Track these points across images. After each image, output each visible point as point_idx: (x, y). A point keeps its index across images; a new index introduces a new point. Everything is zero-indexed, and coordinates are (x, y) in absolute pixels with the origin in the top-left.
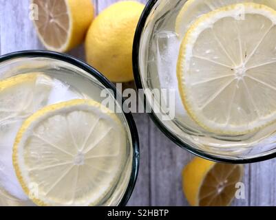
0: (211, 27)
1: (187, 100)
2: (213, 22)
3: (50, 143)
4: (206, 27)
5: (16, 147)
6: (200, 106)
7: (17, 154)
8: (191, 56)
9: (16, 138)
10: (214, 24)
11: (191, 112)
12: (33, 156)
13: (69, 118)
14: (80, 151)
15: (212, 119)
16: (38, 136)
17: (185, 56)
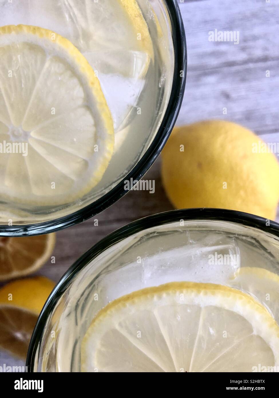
0: (255, 333)
1: (128, 304)
2: (262, 335)
3: (38, 84)
4: (254, 324)
5: (25, 29)
6: (120, 324)
7: (13, 33)
8: (202, 305)
9: (39, 28)
10: (259, 337)
11: (108, 312)
12: (14, 58)
13: (82, 111)
14: (32, 134)
15: (103, 345)
16: (47, 65)
17: (202, 294)
